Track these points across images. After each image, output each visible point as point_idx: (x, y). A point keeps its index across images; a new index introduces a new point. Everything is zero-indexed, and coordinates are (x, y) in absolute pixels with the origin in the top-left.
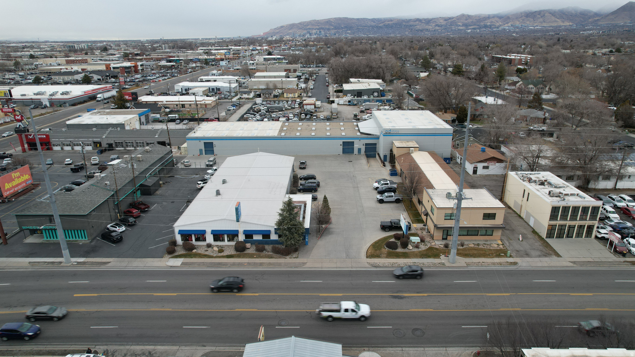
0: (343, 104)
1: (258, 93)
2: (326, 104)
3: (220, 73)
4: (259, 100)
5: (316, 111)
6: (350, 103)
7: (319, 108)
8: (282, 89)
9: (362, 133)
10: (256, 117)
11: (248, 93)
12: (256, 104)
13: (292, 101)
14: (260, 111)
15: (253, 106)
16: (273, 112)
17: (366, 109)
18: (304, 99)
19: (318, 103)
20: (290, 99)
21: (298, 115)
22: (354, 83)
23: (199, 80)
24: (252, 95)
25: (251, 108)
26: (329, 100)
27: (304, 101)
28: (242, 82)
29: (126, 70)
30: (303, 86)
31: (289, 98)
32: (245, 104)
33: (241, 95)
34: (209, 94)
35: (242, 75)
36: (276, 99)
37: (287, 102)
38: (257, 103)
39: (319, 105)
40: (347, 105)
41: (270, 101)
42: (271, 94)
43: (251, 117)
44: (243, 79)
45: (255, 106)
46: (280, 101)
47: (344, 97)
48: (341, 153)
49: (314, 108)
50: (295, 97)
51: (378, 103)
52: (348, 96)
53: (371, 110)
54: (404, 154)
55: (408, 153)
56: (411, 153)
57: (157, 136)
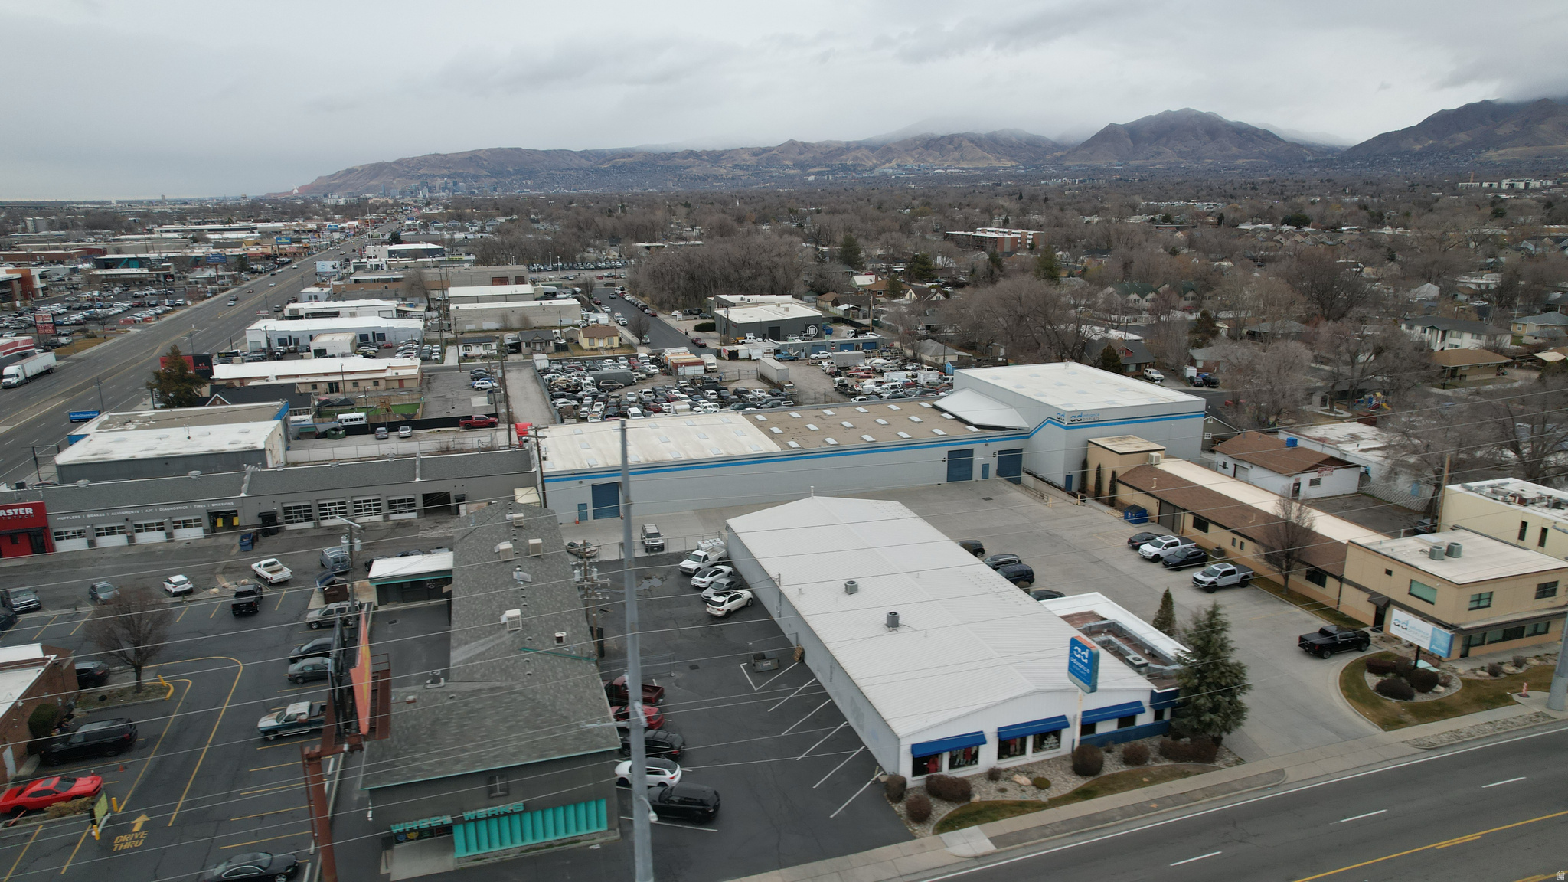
1: (509, 341)
3: (331, 292)
4: (543, 359)
5: (721, 380)
6: (781, 356)
7: (719, 371)
9: (981, 427)
10: (591, 404)
11: (487, 342)
12: (540, 370)
13: (628, 358)
14: (578, 387)
15: (545, 377)
16: (613, 388)
19: (710, 359)
22: (740, 305)
23: (287, 314)
24: (496, 349)
25: (544, 381)
27: (662, 357)
31: (596, 350)
32: (504, 371)
33: (466, 348)
34: (365, 350)
36: (565, 354)
38: (539, 367)
39: (714, 364)
43: (581, 406)
45: (548, 377)
47: (740, 341)
48: (944, 481)
49: (703, 372)
50: (613, 347)
51: (846, 350)
52: (750, 339)
53: (859, 369)
54: (1135, 468)
55: (1144, 465)
56: (1154, 464)
57: (418, 479)
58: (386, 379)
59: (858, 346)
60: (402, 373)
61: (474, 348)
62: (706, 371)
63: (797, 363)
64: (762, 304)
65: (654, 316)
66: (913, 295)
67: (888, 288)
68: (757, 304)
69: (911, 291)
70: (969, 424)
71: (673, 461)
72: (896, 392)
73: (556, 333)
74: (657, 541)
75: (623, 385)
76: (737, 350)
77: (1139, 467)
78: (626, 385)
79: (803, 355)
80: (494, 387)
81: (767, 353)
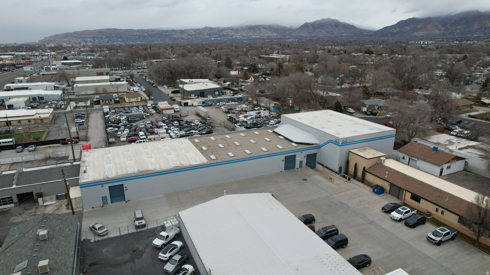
0: (198, 105)
1: (95, 100)
3: (27, 79)
4: (107, 108)
5: (180, 116)
6: (205, 104)
8: (118, 93)
9: (296, 143)
10: (123, 130)
11: (84, 100)
12: (104, 113)
13: (143, 106)
15: (106, 117)
17: (229, 110)
19: (175, 107)
22: (188, 83)
25: (105, 119)
26: (180, 103)
27: (158, 106)
31: (131, 102)
32: (89, 114)
33: (77, 103)
35: (57, 81)
36: (122, 105)
39: (177, 109)
41: (118, 108)
42: (111, 100)
44: (60, 84)
45: (108, 116)
47: (189, 98)
48: (283, 169)
49: (173, 112)
50: (139, 101)
51: (230, 102)
52: (193, 97)
53: (236, 110)
54: (373, 165)
55: (377, 163)
56: (382, 163)
57: (14, 186)
58: (34, 119)
59: (235, 100)
60: (42, 116)
61: (80, 103)
62: (175, 111)
63: (212, 107)
64: (197, 83)
65: (157, 87)
66: (253, 79)
67: (243, 76)
68: (195, 83)
69: (252, 77)
70: (293, 142)
71: (152, 170)
72: (253, 121)
73: (115, 96)
74: (142, 222)
75: (139, 119)
76: (188, 102)
77: (375, 164)
78: (141, 119)
79: (214, 104)
80: (83, 121)
81: (199, 103)
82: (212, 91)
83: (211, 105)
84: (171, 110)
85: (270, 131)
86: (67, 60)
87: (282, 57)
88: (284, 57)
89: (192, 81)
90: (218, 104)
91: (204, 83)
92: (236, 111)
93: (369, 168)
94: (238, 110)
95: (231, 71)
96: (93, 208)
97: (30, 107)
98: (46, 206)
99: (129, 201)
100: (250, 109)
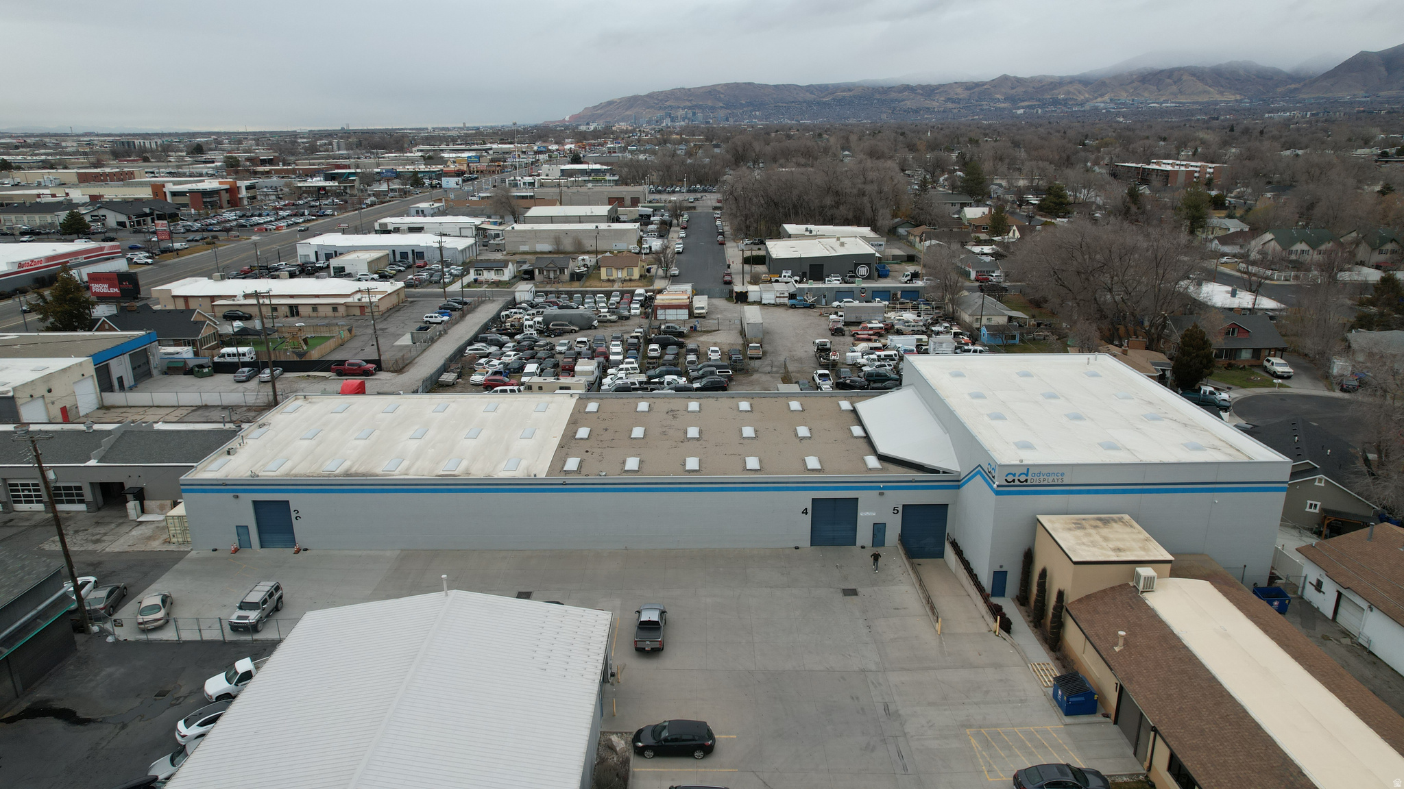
0: (773, 302)
1: (525, 267)
2: (721, 303)
3: (438, 208)
4: (524, 291)
5: (694, 329)
6: (795, 302)
7: (701, 316)
8: (597, 252)
9: (883, 458)
10: (503, 354)
11: (499, 266)
12: (513, 304)
13: (623, 293)
14: (520, 330)
15: (504, 313)
16: (561, 334)
17: (847, 324)
18: (658, 284)
19: (701, 302)
20: (616, 286)
21: (637, 347)
22: (797, 237)
23: (377, 227)
24: (507, 274)
25: (497, 319)
26: (731, 291)
27: (659, 297)
28: (493, 233)
29: (205, 200)
30: (656, 244)
31: (613, 281)
32: (483, 302)
33: (478, 272)
34: (388, 269)
35: (495, 214)
36: (576, 286)
37: (608, 295)
38: (518, 300)
39: (703, 308)
40: (784, 305)
41: (558, 294)
42: (562, 271)
43: (487, 355)
44: (495, 223)
45: (507, 312)
46: (587, 292)
47: (773, 279)
48: (804, 541)
50: (633, 278)
51: (877, 299)
52: (785, 276)
53: (867, 327)
54: (1104, 591)
55: (1123, 587)
56: (1141, 588)
57: (93, 463)
59: (895, 294)
63: (811, 311)
64: (823, 236)
65: (722, 244)
66: (1017, 235)
68: (817, 236)
69: (1015, 228)
70: (875, 452)
71: (377, 476)
72: (881, 366)
73: (583, 260)
74: (246, 617)
75: (577, 329)
76: (747, 292)
77: (1113, 589)
78: (581, 329)
79: (824, 301)
80: (442, 321)
81: (780, 297)
82: (847, 266)
83: (811, 306)
84: (680, 311)
85: (845, 405)
86: (581, 163)
87: (1190, 169)
88: (1198, 169)
89: (811, 232)
90: (836, 304)
91: (838, 239)
92: (865, 329)
93: (1080, 600)
94: (871, 329)
95: (970, 205)
96: (215, 550)
97: (376, 276)
98: (141, 523)
99: (306, 550)
100: (915, 329)
